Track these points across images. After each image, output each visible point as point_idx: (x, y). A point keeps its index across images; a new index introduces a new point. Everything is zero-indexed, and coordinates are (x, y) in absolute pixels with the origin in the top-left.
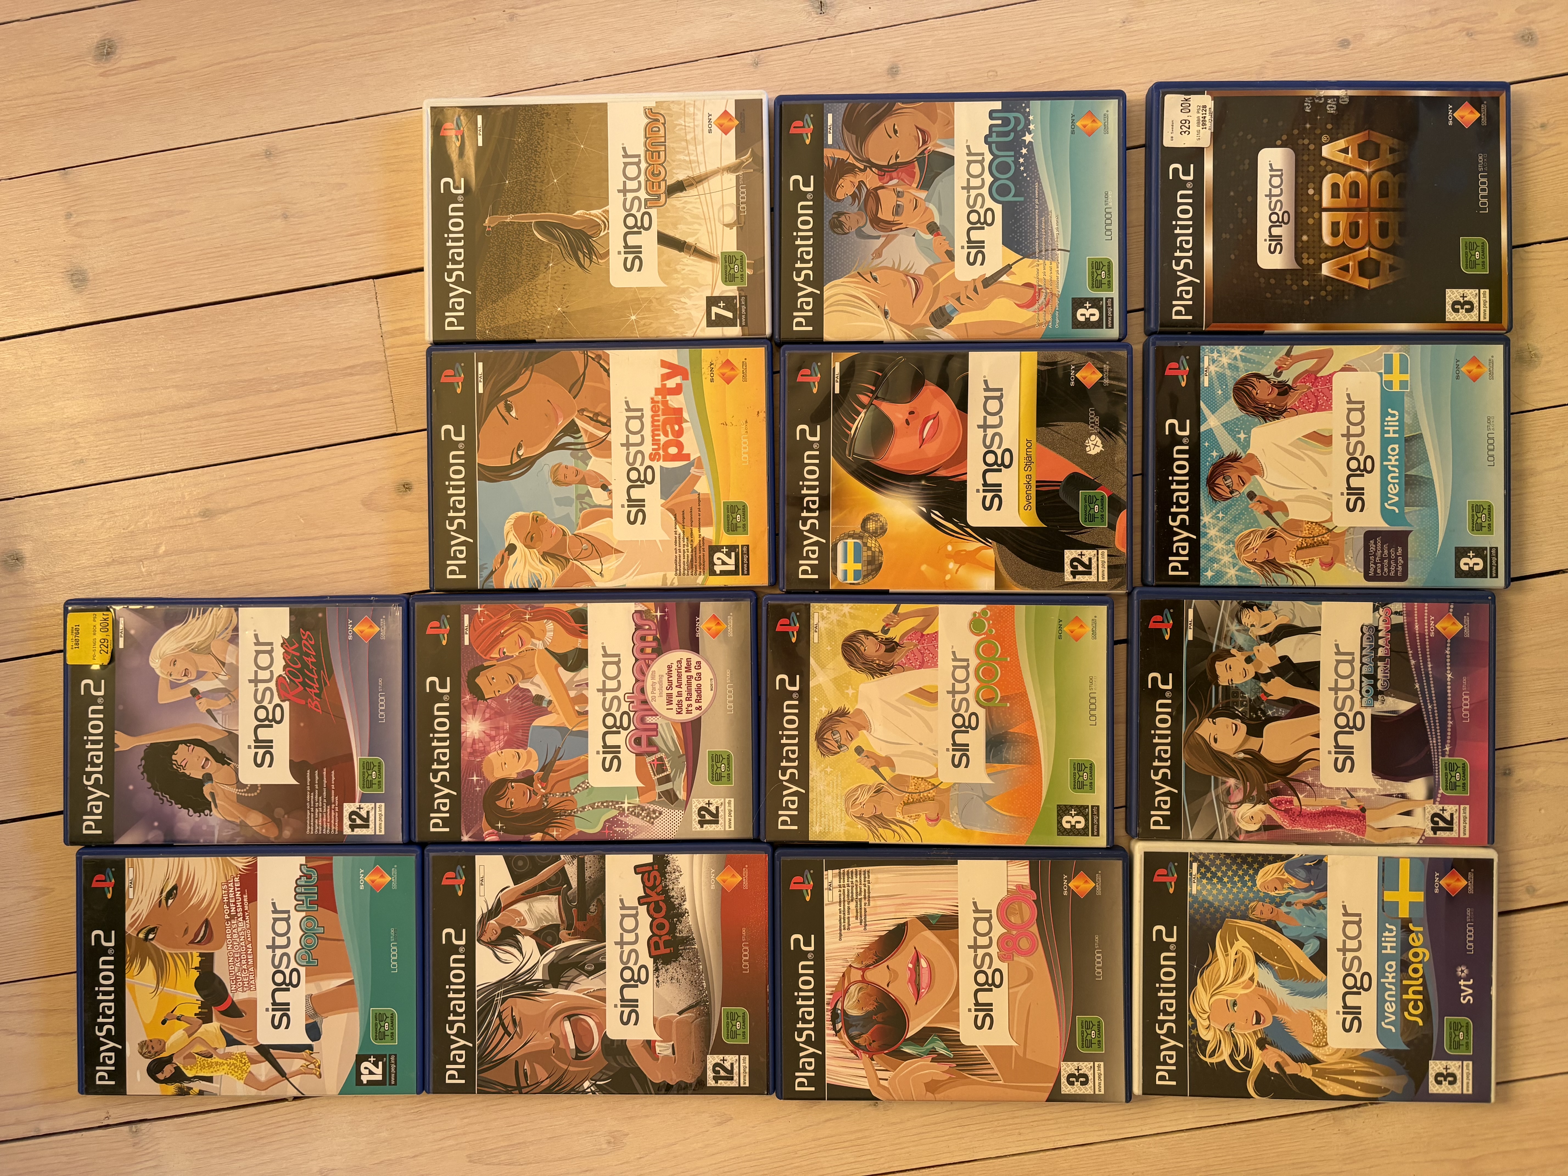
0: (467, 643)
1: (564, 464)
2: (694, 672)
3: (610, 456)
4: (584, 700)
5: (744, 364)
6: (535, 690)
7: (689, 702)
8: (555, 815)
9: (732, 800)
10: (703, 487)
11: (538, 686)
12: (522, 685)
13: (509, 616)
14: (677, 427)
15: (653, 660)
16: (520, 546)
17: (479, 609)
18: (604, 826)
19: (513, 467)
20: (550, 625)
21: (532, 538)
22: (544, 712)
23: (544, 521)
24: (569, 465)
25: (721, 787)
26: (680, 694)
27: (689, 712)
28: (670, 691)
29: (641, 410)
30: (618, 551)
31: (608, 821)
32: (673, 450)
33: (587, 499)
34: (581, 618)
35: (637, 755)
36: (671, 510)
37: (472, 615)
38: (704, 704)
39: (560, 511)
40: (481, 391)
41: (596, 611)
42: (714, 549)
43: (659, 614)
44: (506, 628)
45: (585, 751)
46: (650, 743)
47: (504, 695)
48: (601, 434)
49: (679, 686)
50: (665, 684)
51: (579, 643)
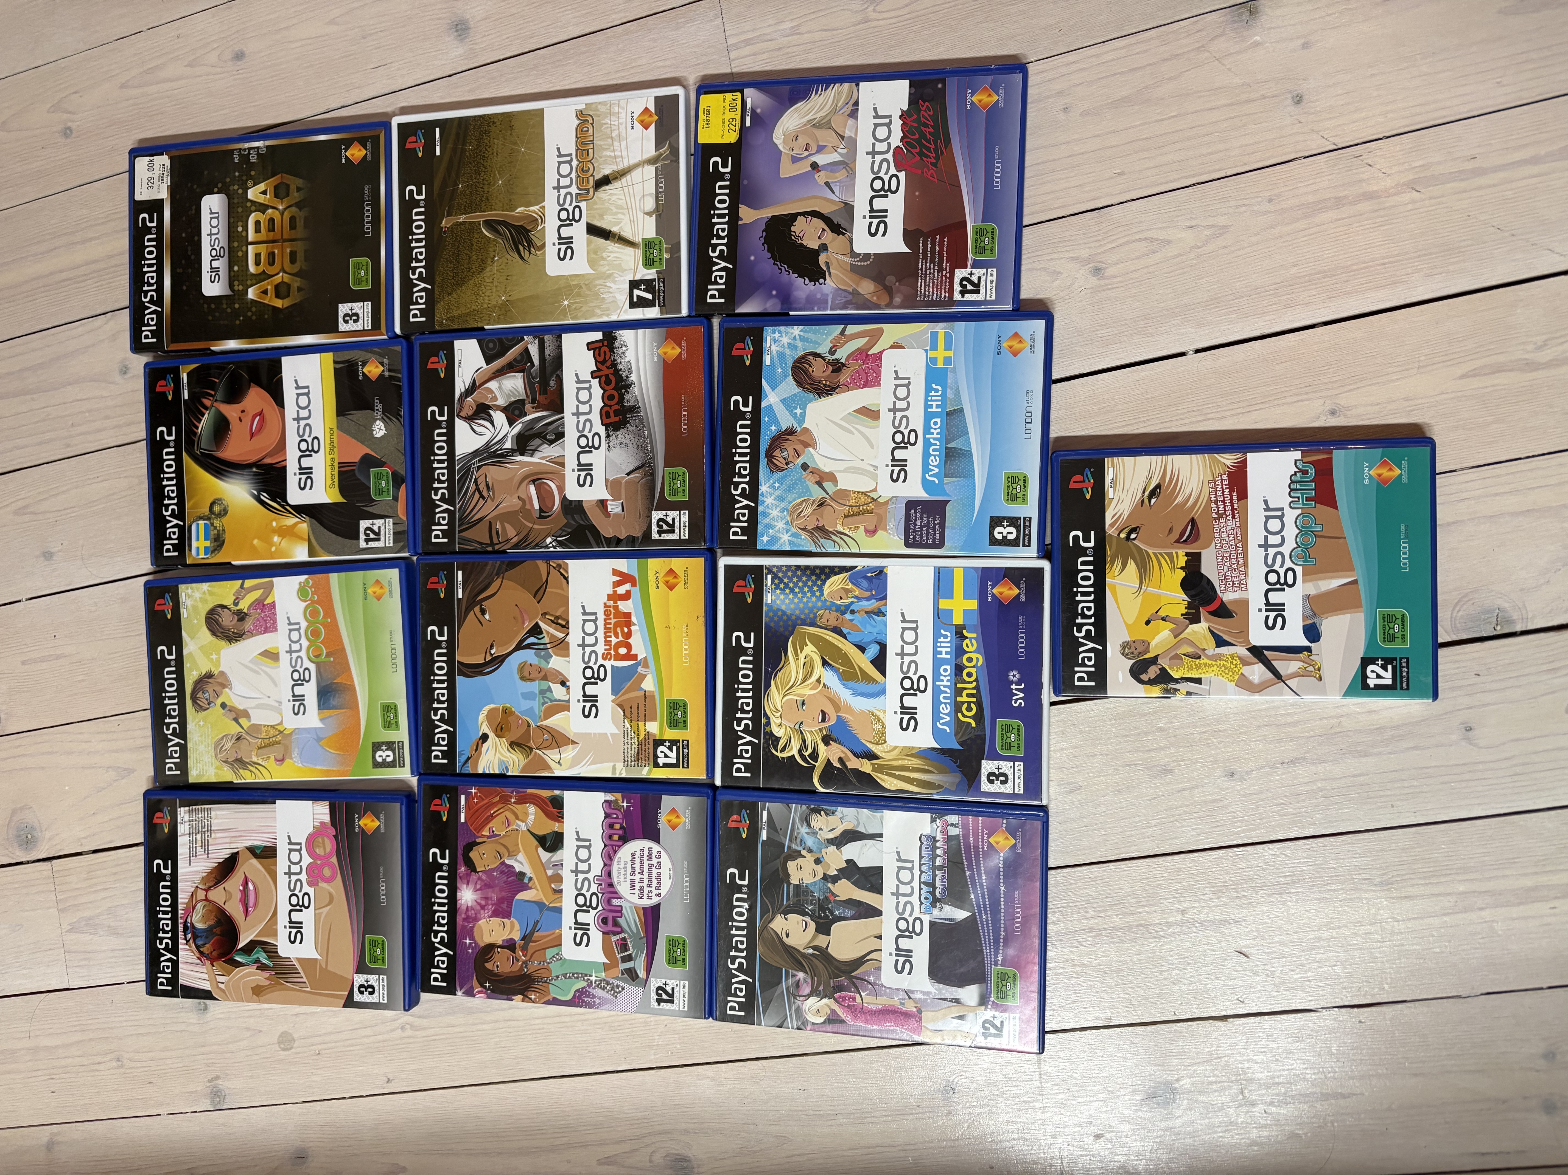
0: (463, 820)
1: (529, 662)
2: (654, 861)
3: (568, 656)
4: (558, 879)
5: (686, 572)
6: (518, 868)
7: (650, 889)
8: (534, 981)
9: (687, 983)
10: (648, 684)
11: (520, 864)
12: (508, 862)
13: (497, 798)
14: (626, 630)
15: (620, 847)
16: (491, 735)
17: (473, 791)
18: (575, 995)
19: (486, 664)
20: (532, 809)
21: (502, 728)
22: (525, 887)
23: (512, 713)
24: (533, 663)
25: (675, 969)
26: (641, 881)
27: (649, 898)
28: (633, 877)
29: (595, 614)
30: (574, 742)
31: (578, 991)
32: (623, 651)
33: (548, 694)
34: (558, 804)
35: (604, 933)
36: (620, 705)
37: (468, 795)
38: (664, 891)
39: (525, 705)
40: (460, 596)
41: (570, 798)
42: (658, 743)
43: (625, 804)
44: (495, 809)
45: (560, 926)
46: (616, 924)
47: (493, 870)
48: (561, 635)
49: (641, 873)
50: (629, 870)
51: (556, 827)
